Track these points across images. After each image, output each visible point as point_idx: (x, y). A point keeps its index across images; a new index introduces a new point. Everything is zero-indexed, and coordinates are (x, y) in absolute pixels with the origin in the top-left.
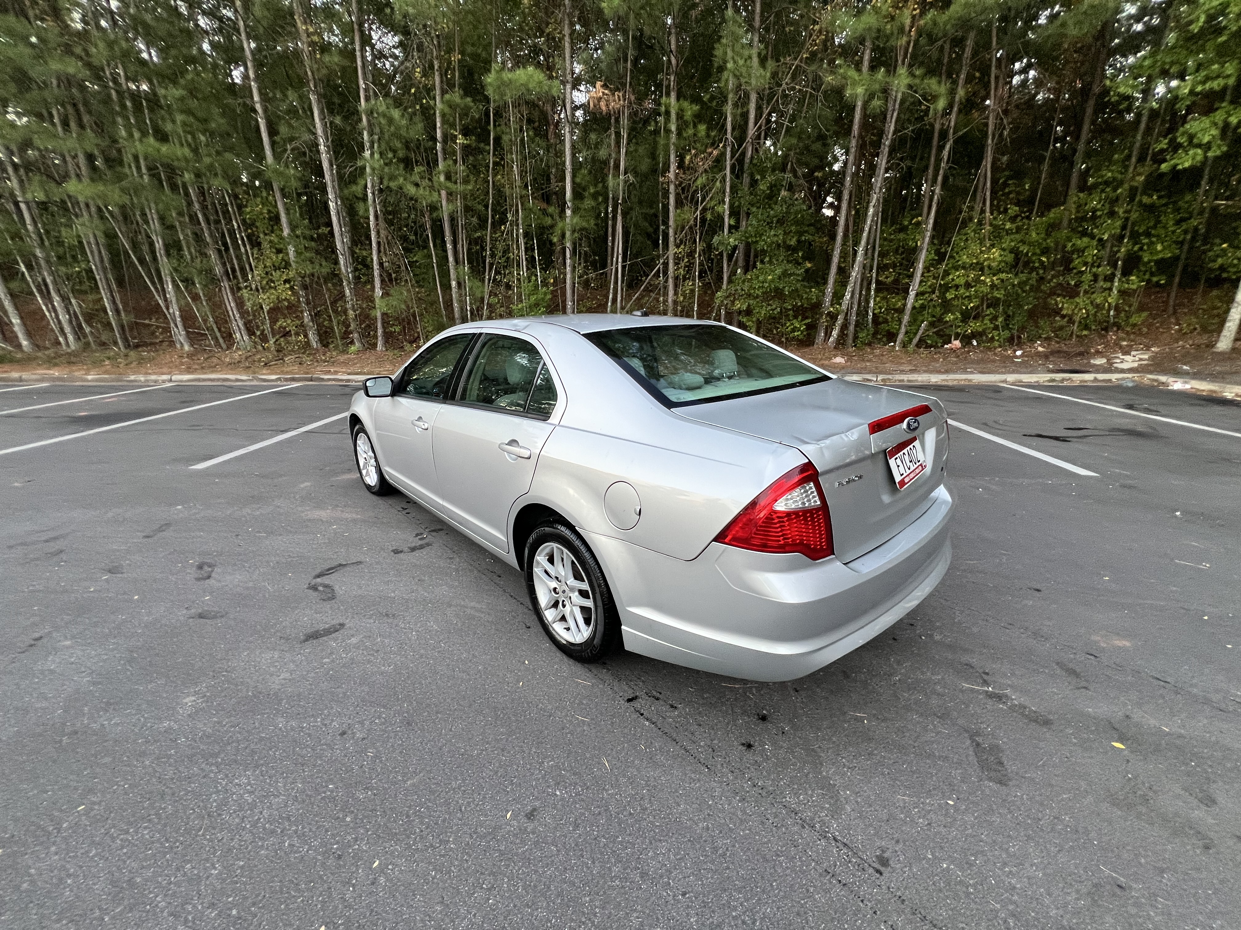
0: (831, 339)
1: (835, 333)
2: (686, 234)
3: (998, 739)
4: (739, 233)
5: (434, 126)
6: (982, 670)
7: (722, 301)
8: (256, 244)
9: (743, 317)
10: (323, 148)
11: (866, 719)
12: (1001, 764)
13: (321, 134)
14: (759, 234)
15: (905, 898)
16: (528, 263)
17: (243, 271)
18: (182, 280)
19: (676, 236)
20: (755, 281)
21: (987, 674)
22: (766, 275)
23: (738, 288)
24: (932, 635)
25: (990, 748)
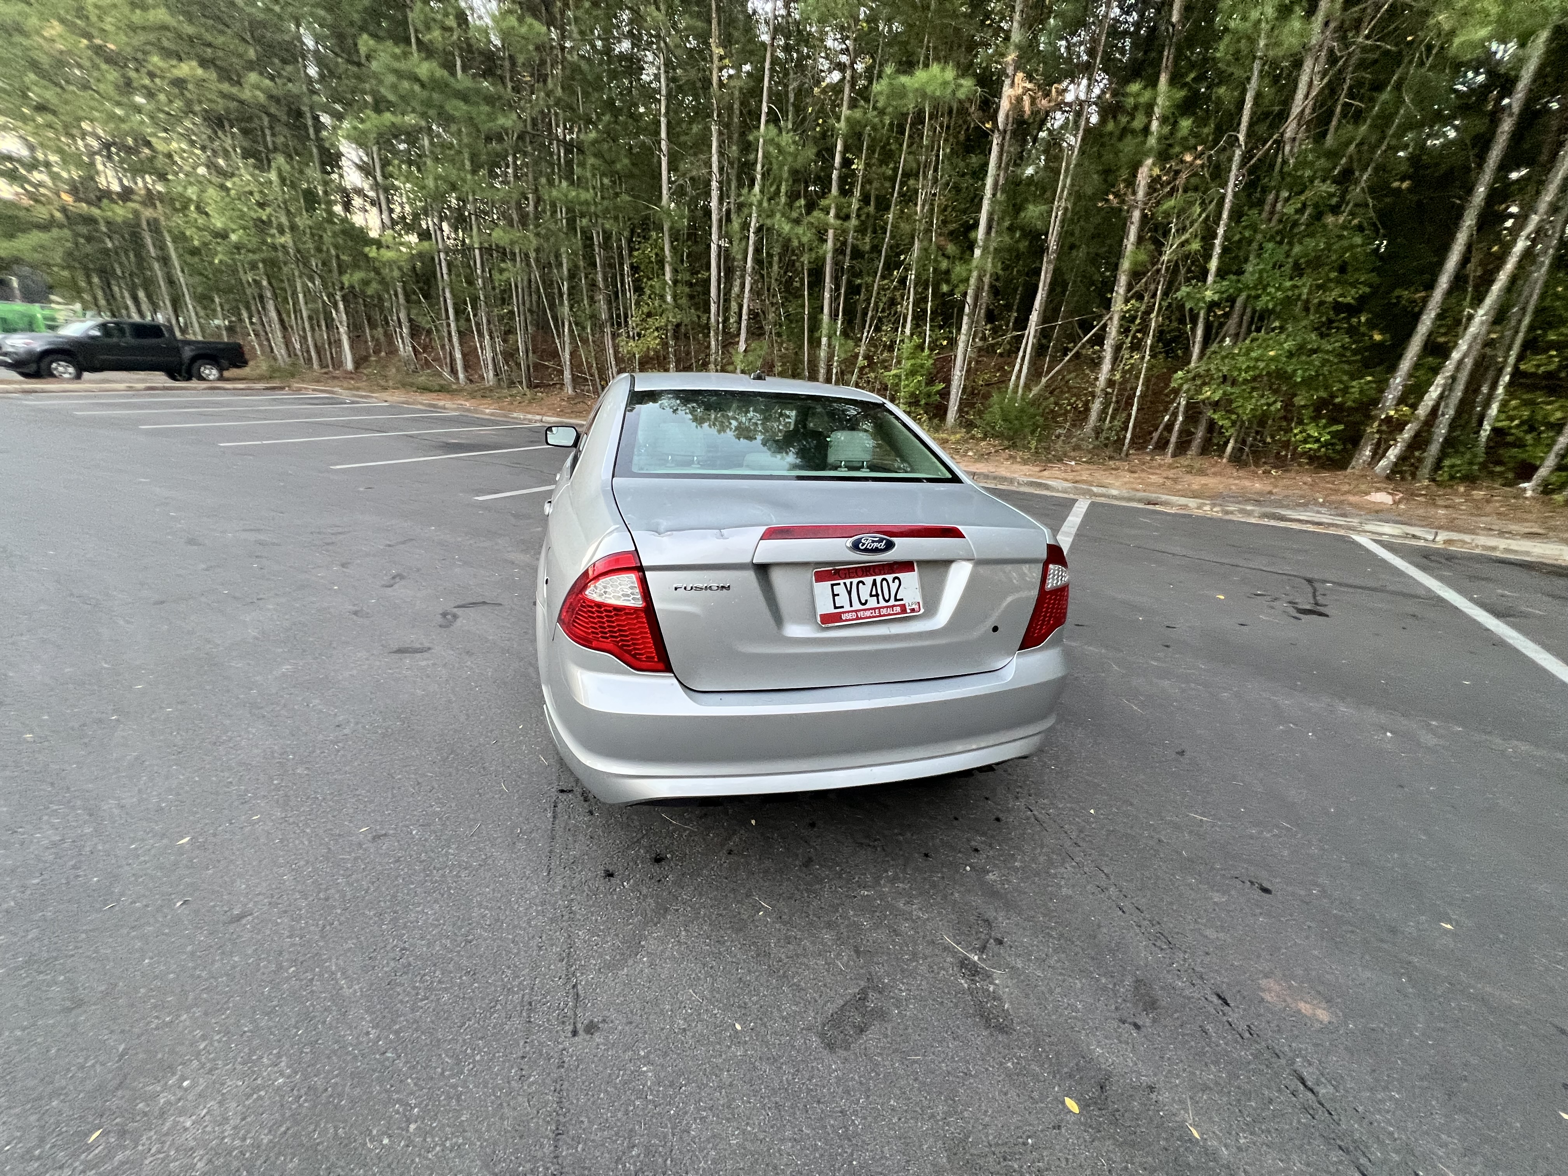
0: (1383, 463)
1: (1393, 454)
2: (1146, 283)
3: (898, 1008)
4: (1225, 283)
5: (831, 151)
6: (999, 936)
7: (1182, 385)
8: (639, 290)
9: (1215, 412)
10: (714, 185)
11: (765, 912)
12: (861, 1030)
13: (715, 168)
14: (1262, 284)
15: (566, 1066)
16: (919, 318)
17: (626, 317)
18: (577, 324)
19: (1130, 287)
20: (1244, 358)
21: (1000, 942)
22: (1265, 349)
23: (1212, 367)
24: (988, 872)
25: (873, 1009)
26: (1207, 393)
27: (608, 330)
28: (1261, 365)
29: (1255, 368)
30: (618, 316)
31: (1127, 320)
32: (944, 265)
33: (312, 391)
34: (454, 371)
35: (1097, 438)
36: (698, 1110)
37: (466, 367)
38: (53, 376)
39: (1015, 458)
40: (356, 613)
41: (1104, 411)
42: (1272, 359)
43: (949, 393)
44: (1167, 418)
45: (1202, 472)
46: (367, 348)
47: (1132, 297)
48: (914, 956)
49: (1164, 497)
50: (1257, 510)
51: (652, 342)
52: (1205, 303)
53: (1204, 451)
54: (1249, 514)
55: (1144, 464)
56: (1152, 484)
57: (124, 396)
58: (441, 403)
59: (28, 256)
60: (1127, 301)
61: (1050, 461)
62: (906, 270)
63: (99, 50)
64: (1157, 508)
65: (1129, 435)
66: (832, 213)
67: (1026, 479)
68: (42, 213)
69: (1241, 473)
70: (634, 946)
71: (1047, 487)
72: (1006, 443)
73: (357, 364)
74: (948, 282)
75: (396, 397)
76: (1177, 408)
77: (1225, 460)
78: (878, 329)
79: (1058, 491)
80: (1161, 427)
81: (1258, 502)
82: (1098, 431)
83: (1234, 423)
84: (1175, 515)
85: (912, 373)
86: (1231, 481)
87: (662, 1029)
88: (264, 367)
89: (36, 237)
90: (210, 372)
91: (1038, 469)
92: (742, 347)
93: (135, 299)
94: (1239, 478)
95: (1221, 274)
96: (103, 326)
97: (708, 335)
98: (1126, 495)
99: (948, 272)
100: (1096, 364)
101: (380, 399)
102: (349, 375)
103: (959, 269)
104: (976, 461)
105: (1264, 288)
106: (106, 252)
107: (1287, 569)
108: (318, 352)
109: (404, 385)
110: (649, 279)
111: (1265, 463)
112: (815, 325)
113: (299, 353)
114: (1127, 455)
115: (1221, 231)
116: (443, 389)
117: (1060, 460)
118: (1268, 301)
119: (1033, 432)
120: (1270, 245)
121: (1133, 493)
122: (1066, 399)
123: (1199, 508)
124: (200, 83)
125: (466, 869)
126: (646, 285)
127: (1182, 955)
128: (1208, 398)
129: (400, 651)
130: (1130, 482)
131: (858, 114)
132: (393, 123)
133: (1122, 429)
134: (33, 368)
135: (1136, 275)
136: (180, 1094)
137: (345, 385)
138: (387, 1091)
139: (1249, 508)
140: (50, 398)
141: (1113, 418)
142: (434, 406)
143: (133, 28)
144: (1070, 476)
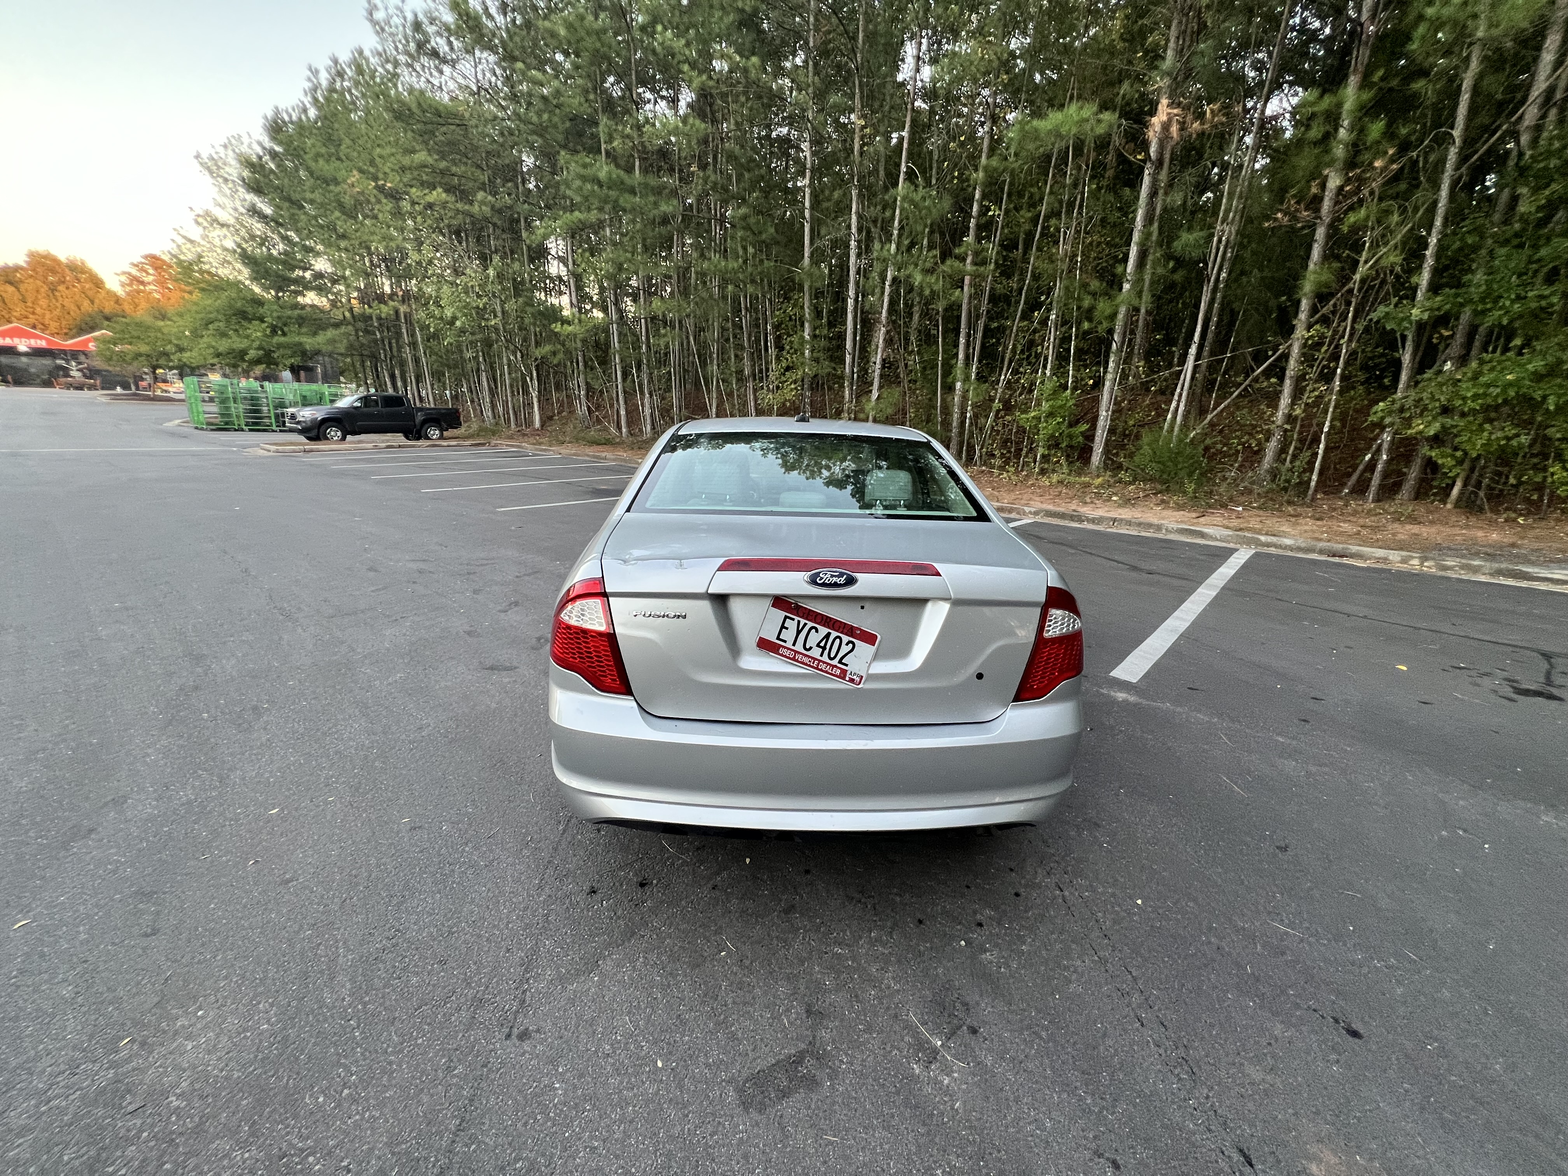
2: (1335, 305)
3: (831, 1079)
4: (1439, 299)
5: (970, 200)
6: (975, 1024)
7: (1383, 418)
8: (780, 348)
9: (1432, 448)
10: (853, 244)
11: (728, 953)
12: (784, 1094)
13: (854, 230)
14: (1491, 297)
15: (489, 1065)
16: (1062, 359)
17: (767, 370)
18: (723, 381)
19: (1314, 310)
20: (1470, 384)
21: (974, 1031)
22: (1501, 371)
23: (1425, 395)
24: (986, 951)
25: (804, 1076)
26: (1418, 426)
27: (750, 384)
28: (1494, 391)
29: (1485, 395)
30: (761, 371)
31: (1310, 350)
32: (1087, 302)
33: (505, 445)
34: (619, 427)
35: (1273, 481)
36: (591, 1138)
37: (629, 424)
38: (327, 439)
39: (1168, 503)
40: (469, 633)
41: (1283, 450)
42: (1510, 384)
43: (1093, 436)
44: (1368, 457)
45: (1413, 519)
46: (553, 409)
47: (1316, 323)
48: (869, 1029)
49: (1354, 549)
50: (1488, 566)
51: (789, 393)
52: (1411, 323)
53: (1420, 494)
54: (1476, 570)
55: (1335, 509)
56: (1342, 534)
57: (371, 454)
58: (603, 455)
59: (325, 349)
60: (1309, 328)
61: (1210, 507)
62: (1049, 310)
63: (381, 189)
64: (1345, 561)
65: (1315, 477)
66: (969, 260)
67: (1176, 526)
68: (338, 315)
69: (1473, 520)
70: (592, 964)
71: (1202, 535)
72: (1159, 487)
73: (543, 424)
74: (1090, 320)
75: (566, 450)
76: (1380, 445)
77: (1449, 506)
78: (1016, 372)
79: (1216, 539)
80: (1361, 467)
81: (1490, 557)
82: (1274, 474)
83: (1460, 462)
84: (1368, 569)
85: (1051, 415)
86: (1457, 531)
87: (588, 1050)
88: (475, 426)
89: (331, 333)
90: (434, 433)
91: (1194, 515)
92: (875, 394)
93: (393, 377)
94: (1467, 527)
95: (1434, 288)
96: (365, 400)
97: (842, 386)
98: (1303, 545)
99: (1091, 309)
100: (1273, 399)
101: (555, 452)
102: (536, 433)
103: (1103, 307)
104: (1120, 506)
105: (1496, 301)
106: (375, 341)
107: (1515, 638)
108: (515, 413)
109: (577, 440)
110: (789, 335)
111: (1507, 509)
112: (948, 369)
113: (501, 413)
114: (1313, 499)
115: (1433, 241)
116: (608, 443)
117: (1224, 506)
118: (1500, 317)
119: (1190, 475)
120: (1503, 251)
121: (1313, 543)
122: (1237, 437)
123: (1404, 561)
124: (444, 205)
125: (473, 867)
126: (786, 340)
127: (1206, 1091)
128: (1421, 432)
129: (492, 668)
130: (1313, 531)
131: (995, 162)
132: (580, 220)
133: (1305, 471)
134: (313, 434)
135: (1321, 297)
136: (194, 1020)
137: (532, 440)
138: (338, 1054)
139: (1476, 563)
140: (323, 456)
141: (1295, 457)
142: (597, 457)
143: (403, 169)
144: (1235, 523)
